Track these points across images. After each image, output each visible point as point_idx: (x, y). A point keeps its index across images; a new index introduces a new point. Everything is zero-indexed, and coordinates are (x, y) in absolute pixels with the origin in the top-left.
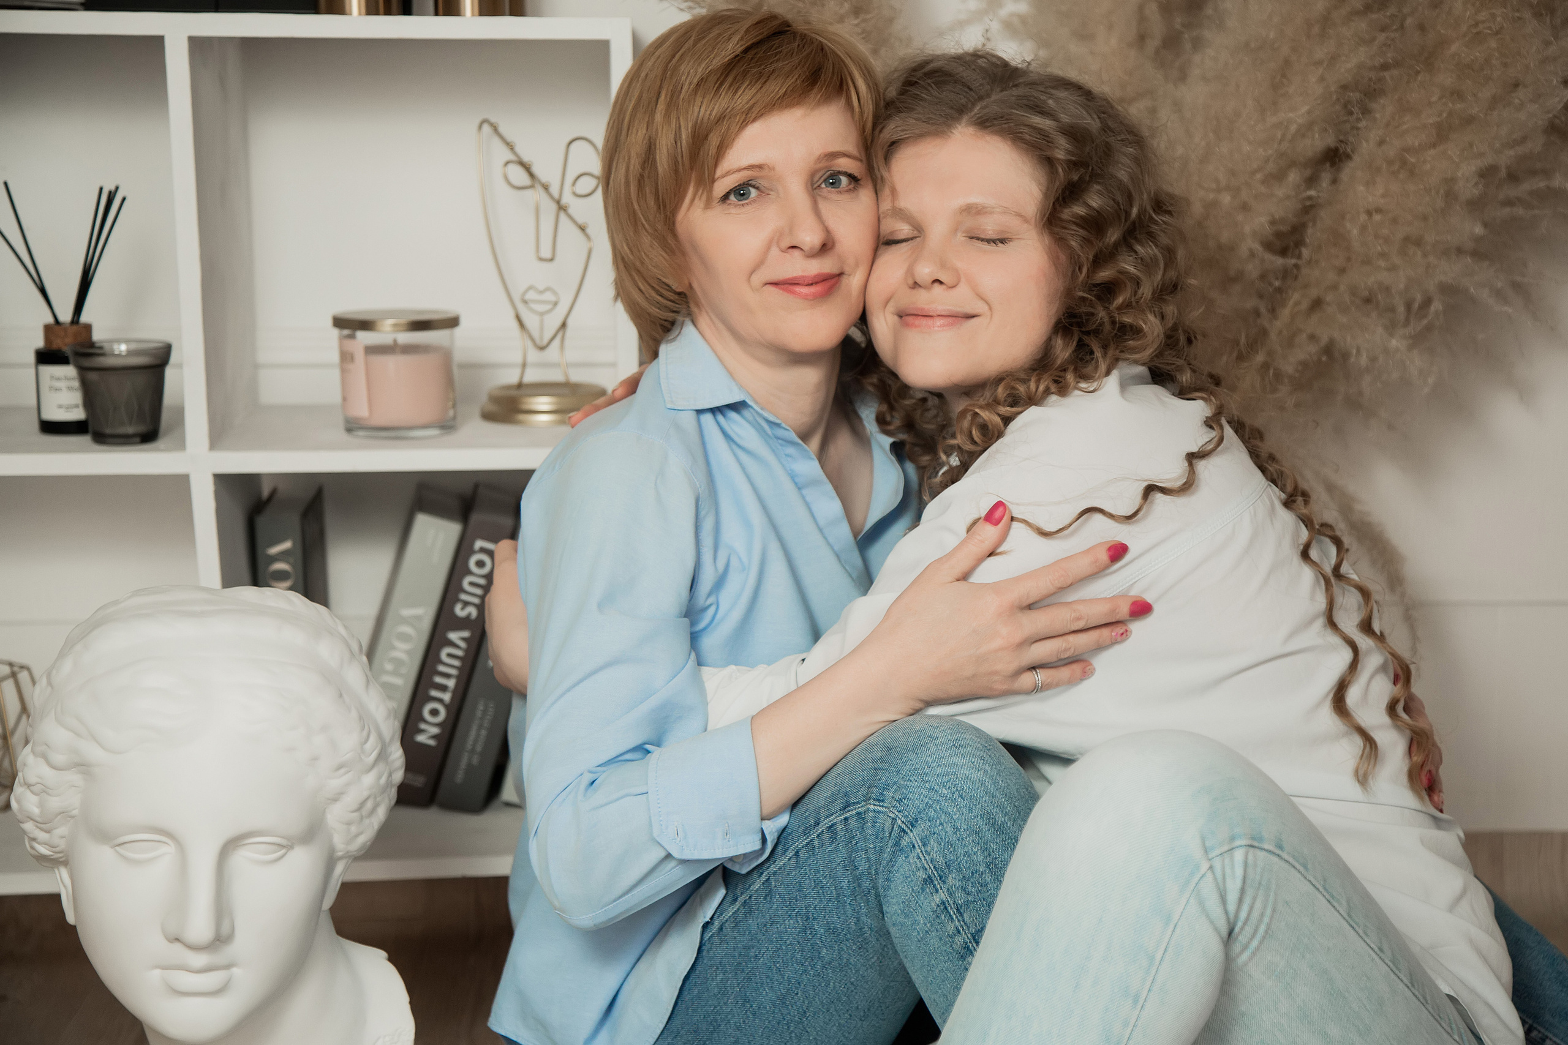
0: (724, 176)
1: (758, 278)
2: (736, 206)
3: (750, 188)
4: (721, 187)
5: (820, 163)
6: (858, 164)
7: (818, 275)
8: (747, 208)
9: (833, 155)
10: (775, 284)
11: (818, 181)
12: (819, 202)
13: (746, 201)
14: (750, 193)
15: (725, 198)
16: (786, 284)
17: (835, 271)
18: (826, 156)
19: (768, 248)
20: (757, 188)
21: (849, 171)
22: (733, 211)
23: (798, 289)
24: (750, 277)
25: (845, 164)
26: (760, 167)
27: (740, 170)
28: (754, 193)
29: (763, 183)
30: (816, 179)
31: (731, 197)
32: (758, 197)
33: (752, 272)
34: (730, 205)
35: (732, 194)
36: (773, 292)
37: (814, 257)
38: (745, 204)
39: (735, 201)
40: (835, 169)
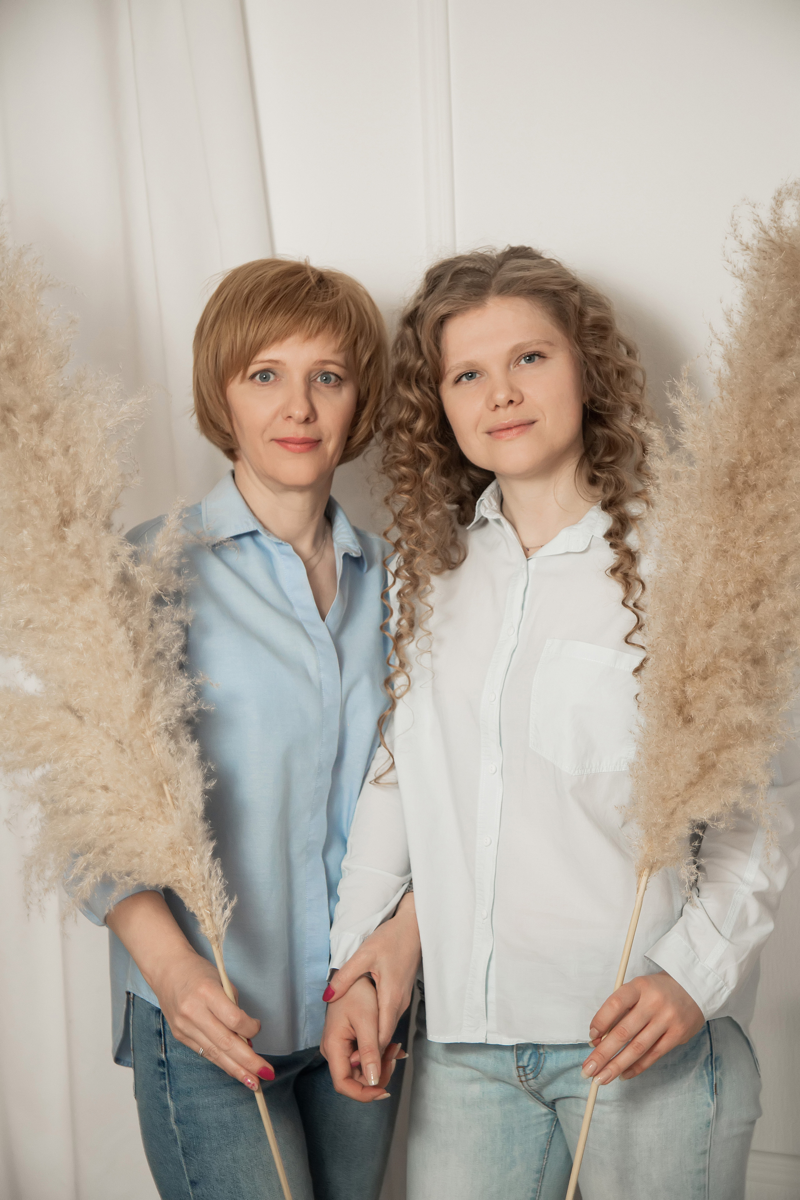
0: (253, 364)
1: (267, 436)
2: (259, 385)
3: (270, 374)
4: (253, 368)
5: (316, 365)
6: (343, 370)
7: (303, 438)
8: (267, 387)
9: (325, 362)
10: (278, 441)
11: (314, 376)
12: (312, 391)
13: (267, 383)
14: (269, 378)
15: (253, 376)
16: (283, 442)
17: (314, 437)
18: (320, 361)
19: (275, 417)
20: (274, 374)
21: (335, 373)
22: (257, 387)
23: (290, 446)
24: (263, 434)
25: (332, 368)
26: (276, 362)
27: (262, 362)
28: (272, 377)
29: (278, 372)
30: (312, 375)
31: (258, 377)
32: (275, 380)
33: (264, 431)
34: (255, 383)
35: (259, 375)
36: (276, 446)
37: (301, 425)
38: (266, 385)
39: (259, 380)
40: (327, 370)
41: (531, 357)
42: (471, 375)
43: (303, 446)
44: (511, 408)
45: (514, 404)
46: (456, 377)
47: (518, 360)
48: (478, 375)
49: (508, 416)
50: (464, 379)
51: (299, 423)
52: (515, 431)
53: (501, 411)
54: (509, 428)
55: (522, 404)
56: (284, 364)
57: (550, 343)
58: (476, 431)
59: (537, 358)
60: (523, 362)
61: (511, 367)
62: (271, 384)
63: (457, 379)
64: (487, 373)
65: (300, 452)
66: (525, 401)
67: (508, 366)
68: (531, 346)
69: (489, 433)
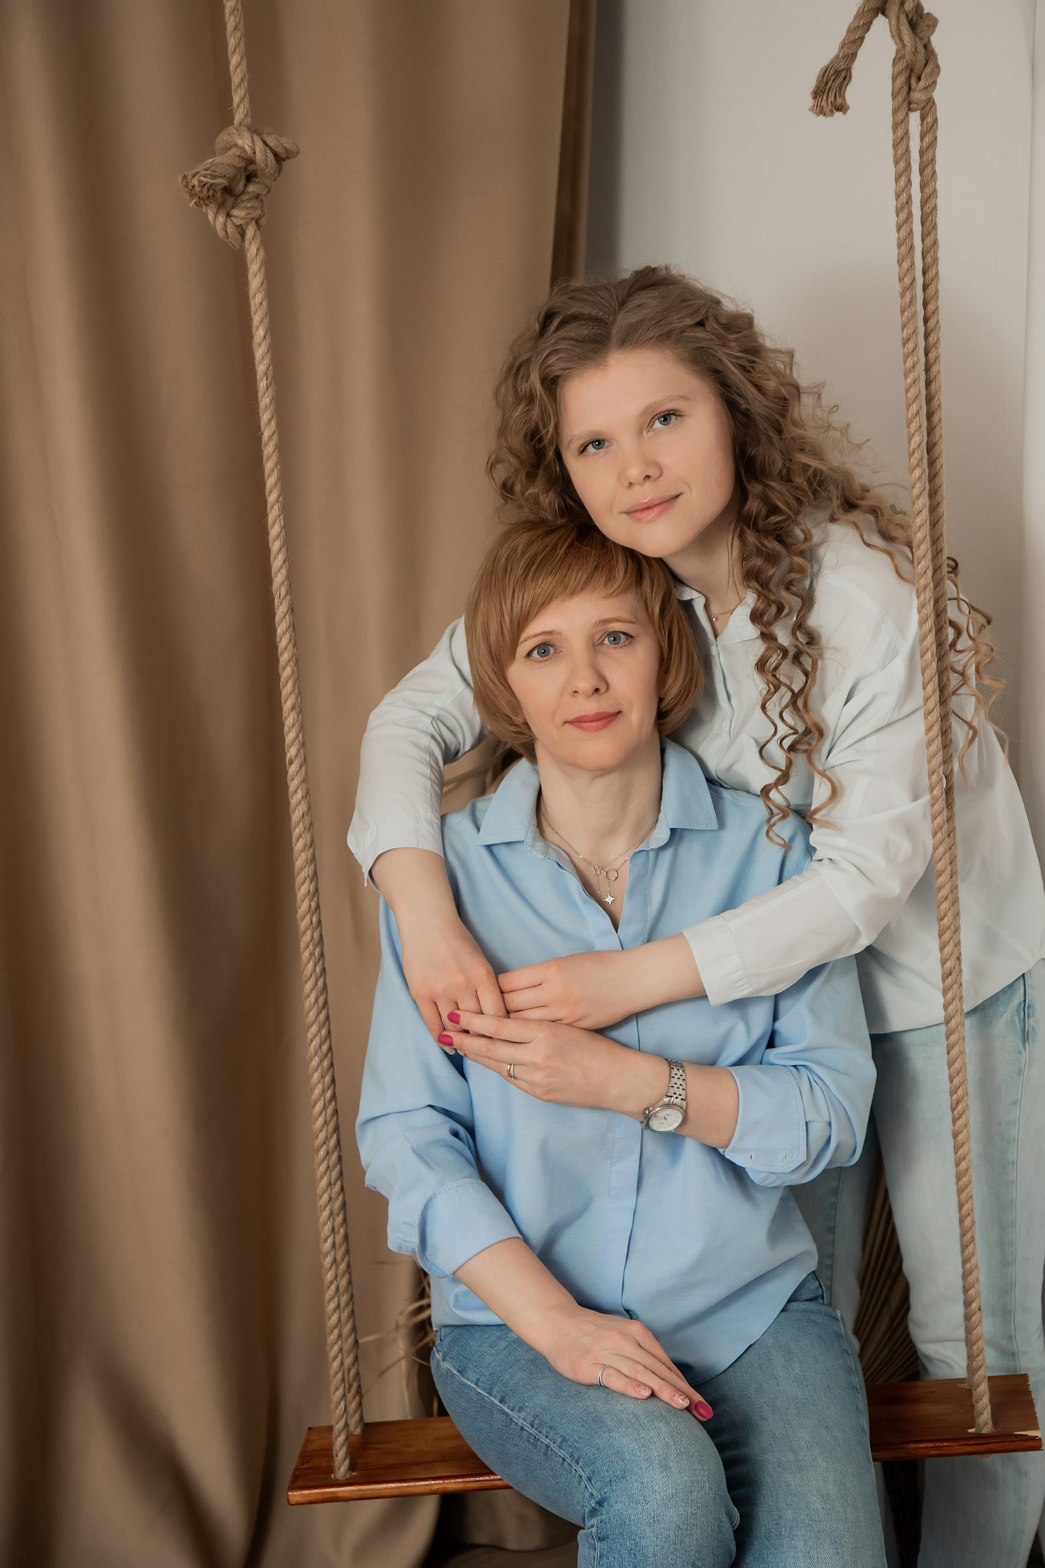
0: (526, 640)
1: (559, 719)
2: (538, 662)
3: (550, 647)
4: (527, 645)
5: (601, 626)
6: (633, 625)
7: (597, 714)
8: (547, 663)
9: (607, 621)
10: (572, 722)
11: (599, 639)
12: (599, 656)
13: (548, 657)
14: (548, 651)
15: (529, 654)
16: (577, 722)
17: (613, 709)
18: (600, 622)
19: (561, 695)
20: (552, 646)
21: (623, 630)
22: (536, 665)
23: (584, 725)
24: (554, 718)
25: (619, 626)
26: (552, 632)
27: (536, 635)
28: (552, 650)
29: (556, 643)
30: (597, 638)
31: (535, 653)
32: (556, 653)
33: (554, 714)
34: (532, 660)
35: (536, 651)
36: (569, 728)
37: (592, 698)
38: (546, 660)
39: (538, 657)
40: (611, 630)
41: (666, 417)
42: (599, 443)
43: (599, 723)
44: (648, 485)
45: (652, 479)
46: (581, 447)
47: (651, 423)
48: (606, 444)
49: (646, 493)
50: (591, 449)
51: (588, 697)
52: (656, 511)
53: (637, 488)
54: (648, 508)
55: (662, 478)
56: (560, 634)
57: (685, 398)
58: (612, 512)
59: (673, 417)
60: (657, 425)
61: (645, 433)
62: (550, 658)
63: (582, 449)
64: (617, 442)
65: (597, 729)
66: (664, 474)
67: (640, 432)
68: (664, 404)
69: (628, 513)
